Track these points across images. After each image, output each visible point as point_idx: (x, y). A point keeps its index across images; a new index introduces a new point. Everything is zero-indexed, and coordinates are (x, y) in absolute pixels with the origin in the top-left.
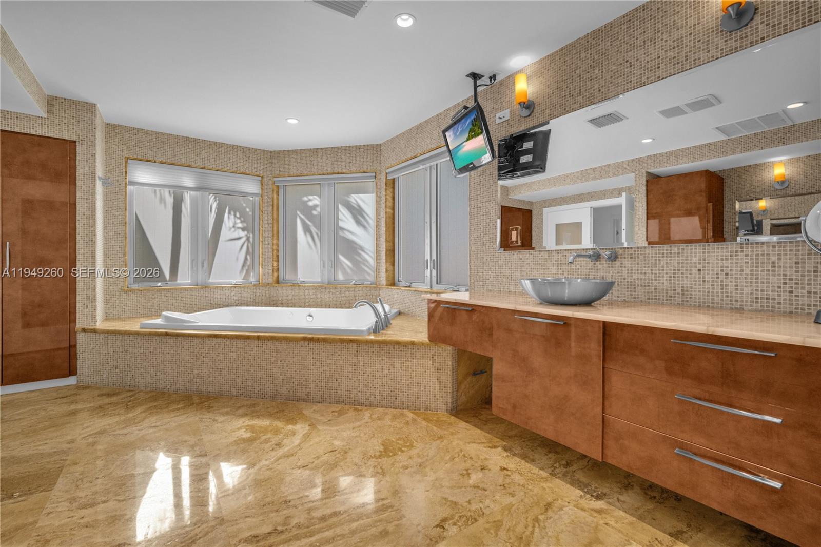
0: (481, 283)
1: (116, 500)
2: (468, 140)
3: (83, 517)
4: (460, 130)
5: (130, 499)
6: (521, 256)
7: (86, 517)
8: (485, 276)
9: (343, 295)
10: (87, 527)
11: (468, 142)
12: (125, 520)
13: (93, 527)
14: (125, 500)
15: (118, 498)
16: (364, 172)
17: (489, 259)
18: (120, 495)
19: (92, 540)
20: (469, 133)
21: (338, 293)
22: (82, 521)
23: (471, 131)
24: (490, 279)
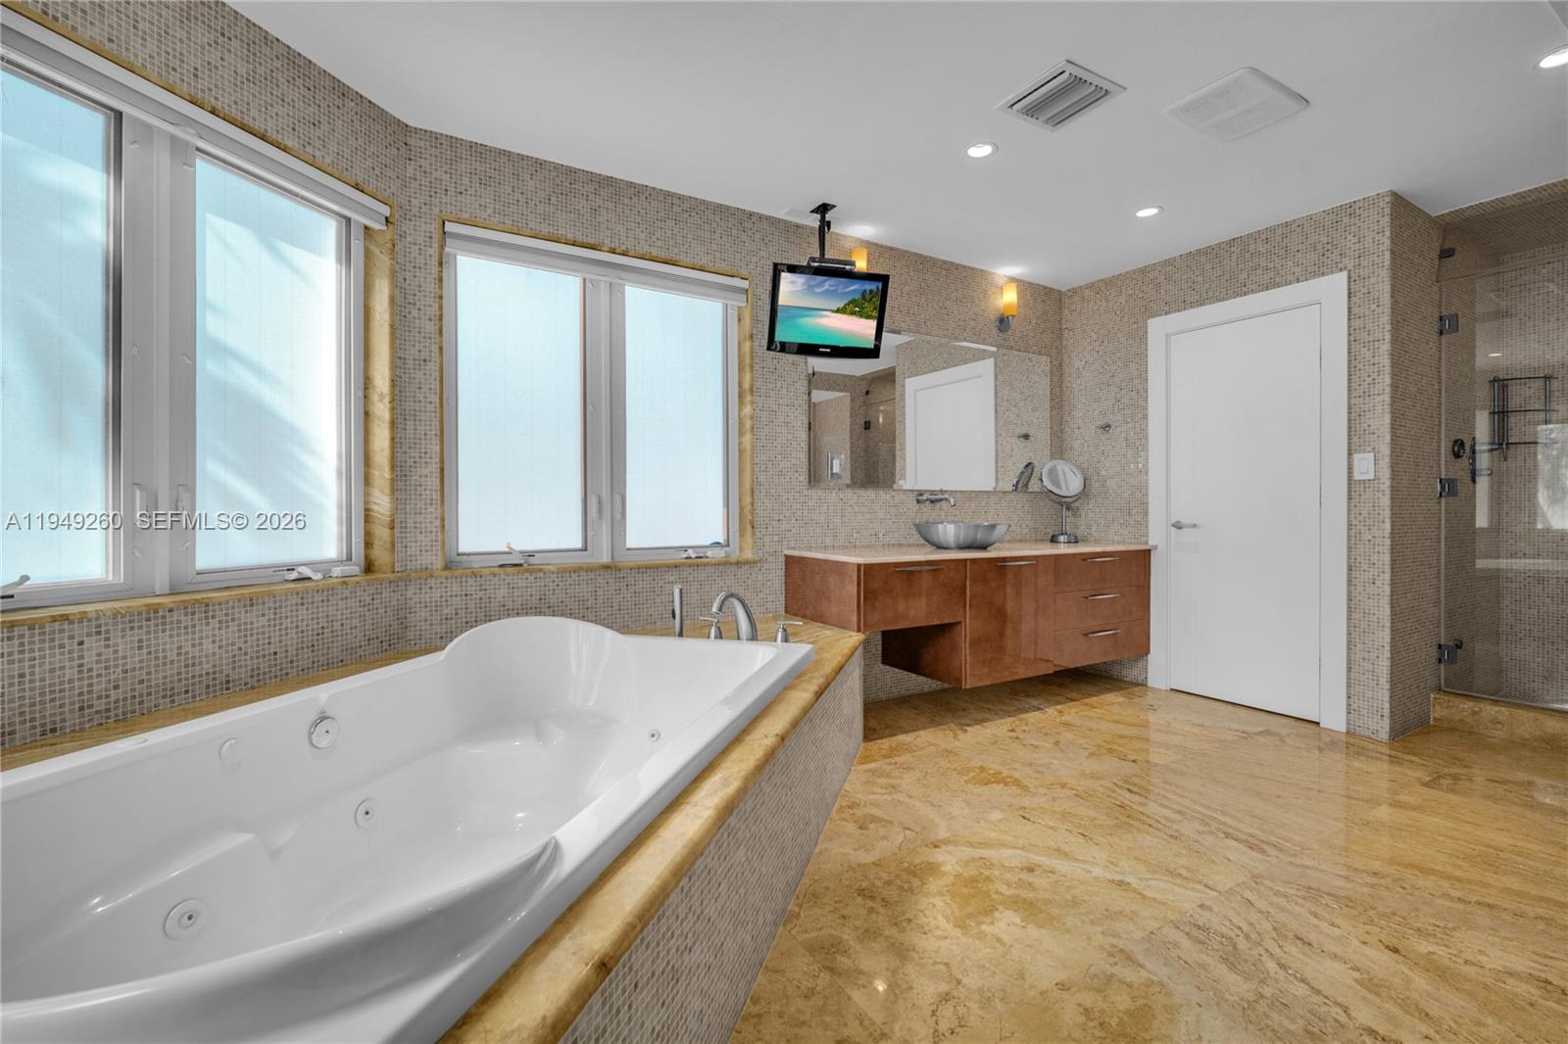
0: (776, 538)
1: (1349, 1016)
2: (838, 311)
3: (1426, 1037)
4: (826, 286)
5: (1326, 997)
6: (842, 496)
7: (1422, 1034)
8: (784, 526)
9: (286, 623)
10: (1427, 1015)
11: (838, 315)
12: (1361, 974)
13: (1417, 1005)
14: (1337, 1003)
15: (1343, 1018)
16: (357, 187)
17: (791, 498)
18: (1336, 1020)
19: (1428, 987)
20: (848, 304)
21: (263, 621)
22: (1432, 1033)
23: (853, 302)
24: (794, 530)
